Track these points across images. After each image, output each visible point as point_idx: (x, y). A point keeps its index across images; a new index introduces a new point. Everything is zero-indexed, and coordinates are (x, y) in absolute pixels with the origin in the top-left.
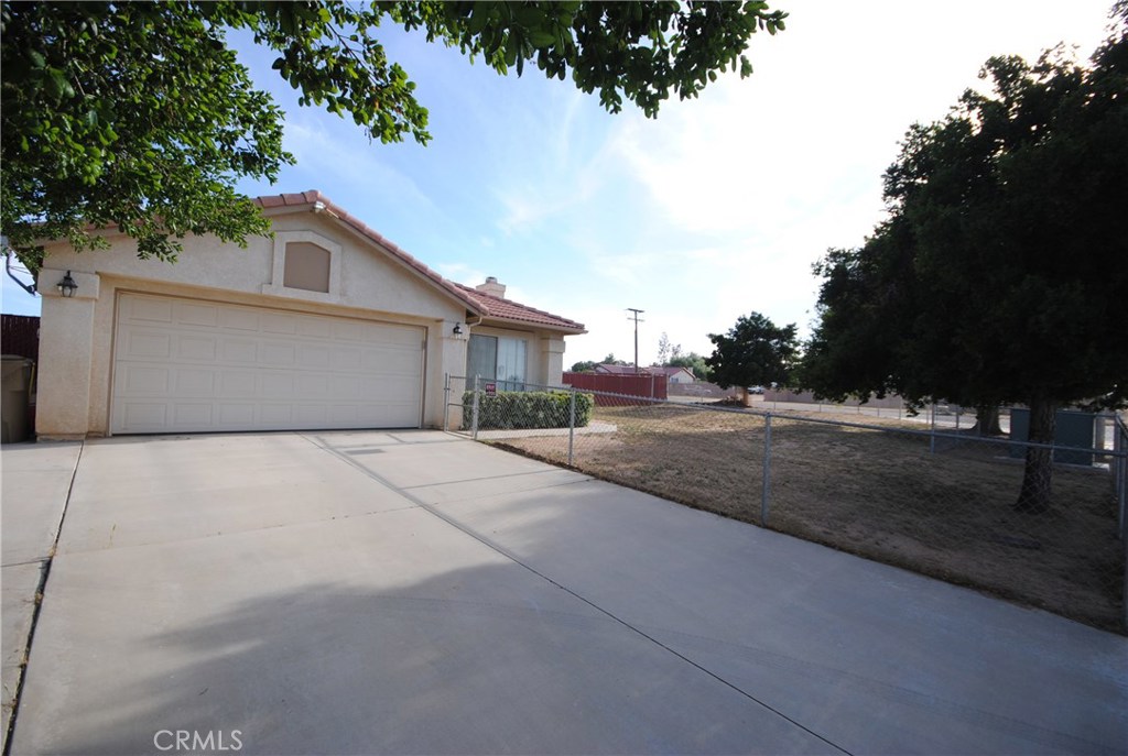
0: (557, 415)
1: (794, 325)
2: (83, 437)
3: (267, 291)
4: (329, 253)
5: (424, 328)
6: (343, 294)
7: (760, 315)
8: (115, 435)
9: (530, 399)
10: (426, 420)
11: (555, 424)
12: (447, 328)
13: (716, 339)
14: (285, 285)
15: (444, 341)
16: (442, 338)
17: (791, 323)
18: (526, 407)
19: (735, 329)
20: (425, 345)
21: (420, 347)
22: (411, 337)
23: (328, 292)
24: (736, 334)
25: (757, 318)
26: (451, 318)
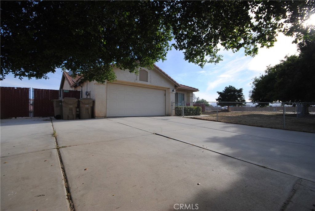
0: (194, 112)
1: (242, 89)
2: (104, 117)
3: (136, 82)
4: (147, 72)
5: (165, 90)
6: (150, 82)
7: (232, 86)
8: (107, 117)
9: (189, 108)
10: (166, 113)
11: (194, 114)
12: (171, 90)
13: (219, 93)
14: (140, 80)
15: (171, 94)
16: (170, 93)
17: (241, 88)
18: (188, 110)
19: (224, 90)
20: (165, 95)
21: (164, 95)
22: (162, 93)
23: (147, 81)
24: (225, 92)
25: (231, 87)
26: (172, 88)
